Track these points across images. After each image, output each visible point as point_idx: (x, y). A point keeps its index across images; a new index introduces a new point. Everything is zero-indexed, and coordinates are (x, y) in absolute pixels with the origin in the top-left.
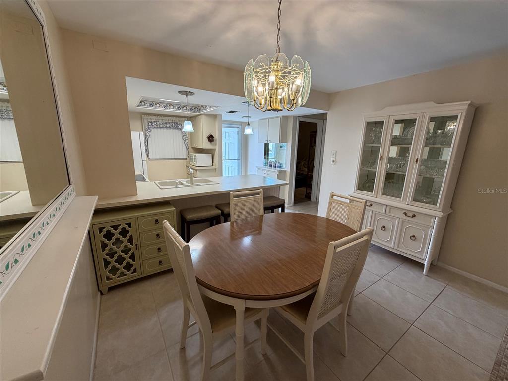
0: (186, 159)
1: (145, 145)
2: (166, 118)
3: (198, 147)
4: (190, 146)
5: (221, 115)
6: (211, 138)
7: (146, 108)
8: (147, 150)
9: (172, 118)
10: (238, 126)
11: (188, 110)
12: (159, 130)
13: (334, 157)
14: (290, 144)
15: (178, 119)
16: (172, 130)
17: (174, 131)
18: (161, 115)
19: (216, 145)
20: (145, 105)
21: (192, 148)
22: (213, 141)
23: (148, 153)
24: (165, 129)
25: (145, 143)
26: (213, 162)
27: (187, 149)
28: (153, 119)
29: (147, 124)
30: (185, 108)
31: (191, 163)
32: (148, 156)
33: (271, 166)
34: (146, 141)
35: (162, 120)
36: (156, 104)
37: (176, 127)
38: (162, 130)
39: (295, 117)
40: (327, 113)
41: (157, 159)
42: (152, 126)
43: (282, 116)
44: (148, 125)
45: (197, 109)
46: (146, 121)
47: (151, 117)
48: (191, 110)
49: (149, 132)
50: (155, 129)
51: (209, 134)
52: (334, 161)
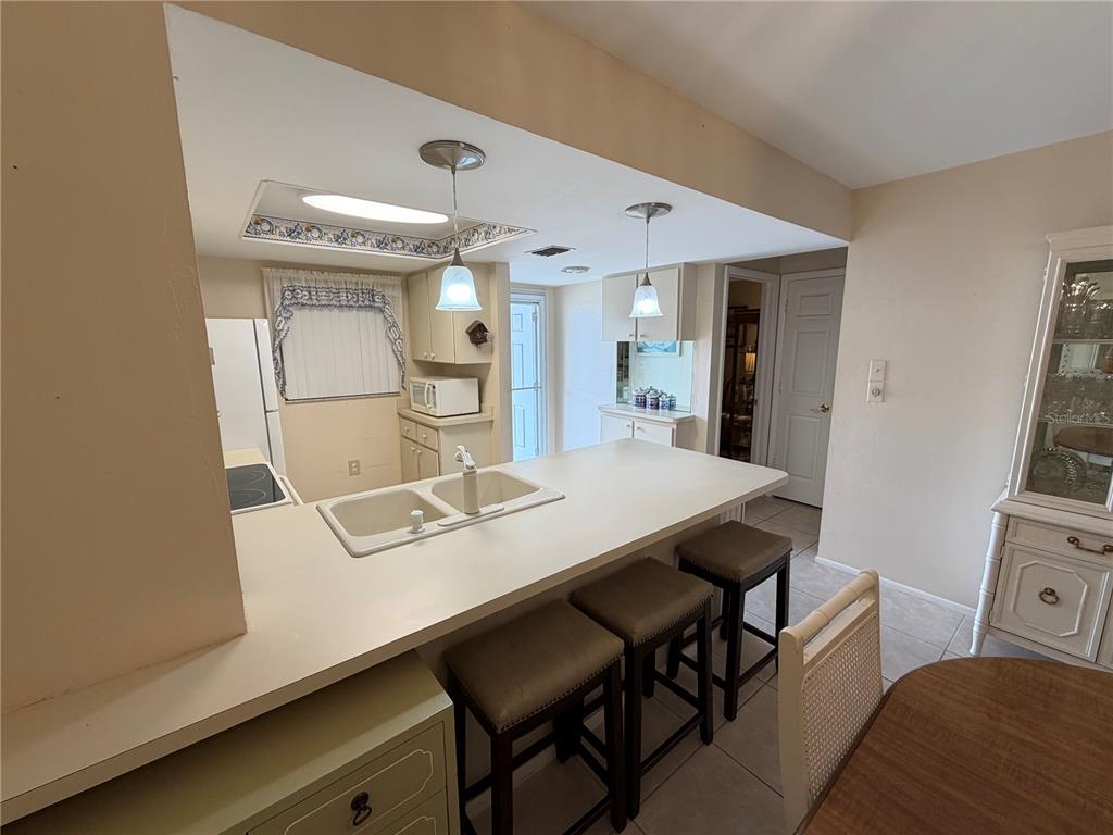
0: (397, 394)
1: (275, 359)
2: (339, 277)
3: (436, 360)
4: (407, 356)
5: (508, 264)
6: (478, 334)
7: (276, 244)
8: (280, 373)
9: (355, 278)
10: (538, 297)
11: (410, 250)
12: (316, 313)
13: (881, 378)
14: (706, 344)
15: (370, 279)
16: (354, 312)
17: (362, 314)
18: (322, 269)
19: (492, 352)
20: (271, 231)
21: (415, 361)
22: (484, 340)
23: (284, 383)
24: (336, 311)
25: (273, 352)
26: (481, 402)
27: (401, 365)
28: (299, 280)
29: (278, 295)
30: (400, 244)
31: (415, 406)
32: (282, 392)
33: (642, 403)
34: (278, 348)
35: (326, 282)
36: (308, 230)
37: (367, 303)
38: (326, 312)
39: (721, 266)
40: (847, 248)
41: (313, 400)
42: (293, 301)
43: (685, 263)
44: (283, 298)
45: (435, 249)
46: (277, 287)
47: (291, 273)
48: (418, 249)
49: (286, 319)
50: (306, 312)
51: (473, 321)
52: (876, 392)
